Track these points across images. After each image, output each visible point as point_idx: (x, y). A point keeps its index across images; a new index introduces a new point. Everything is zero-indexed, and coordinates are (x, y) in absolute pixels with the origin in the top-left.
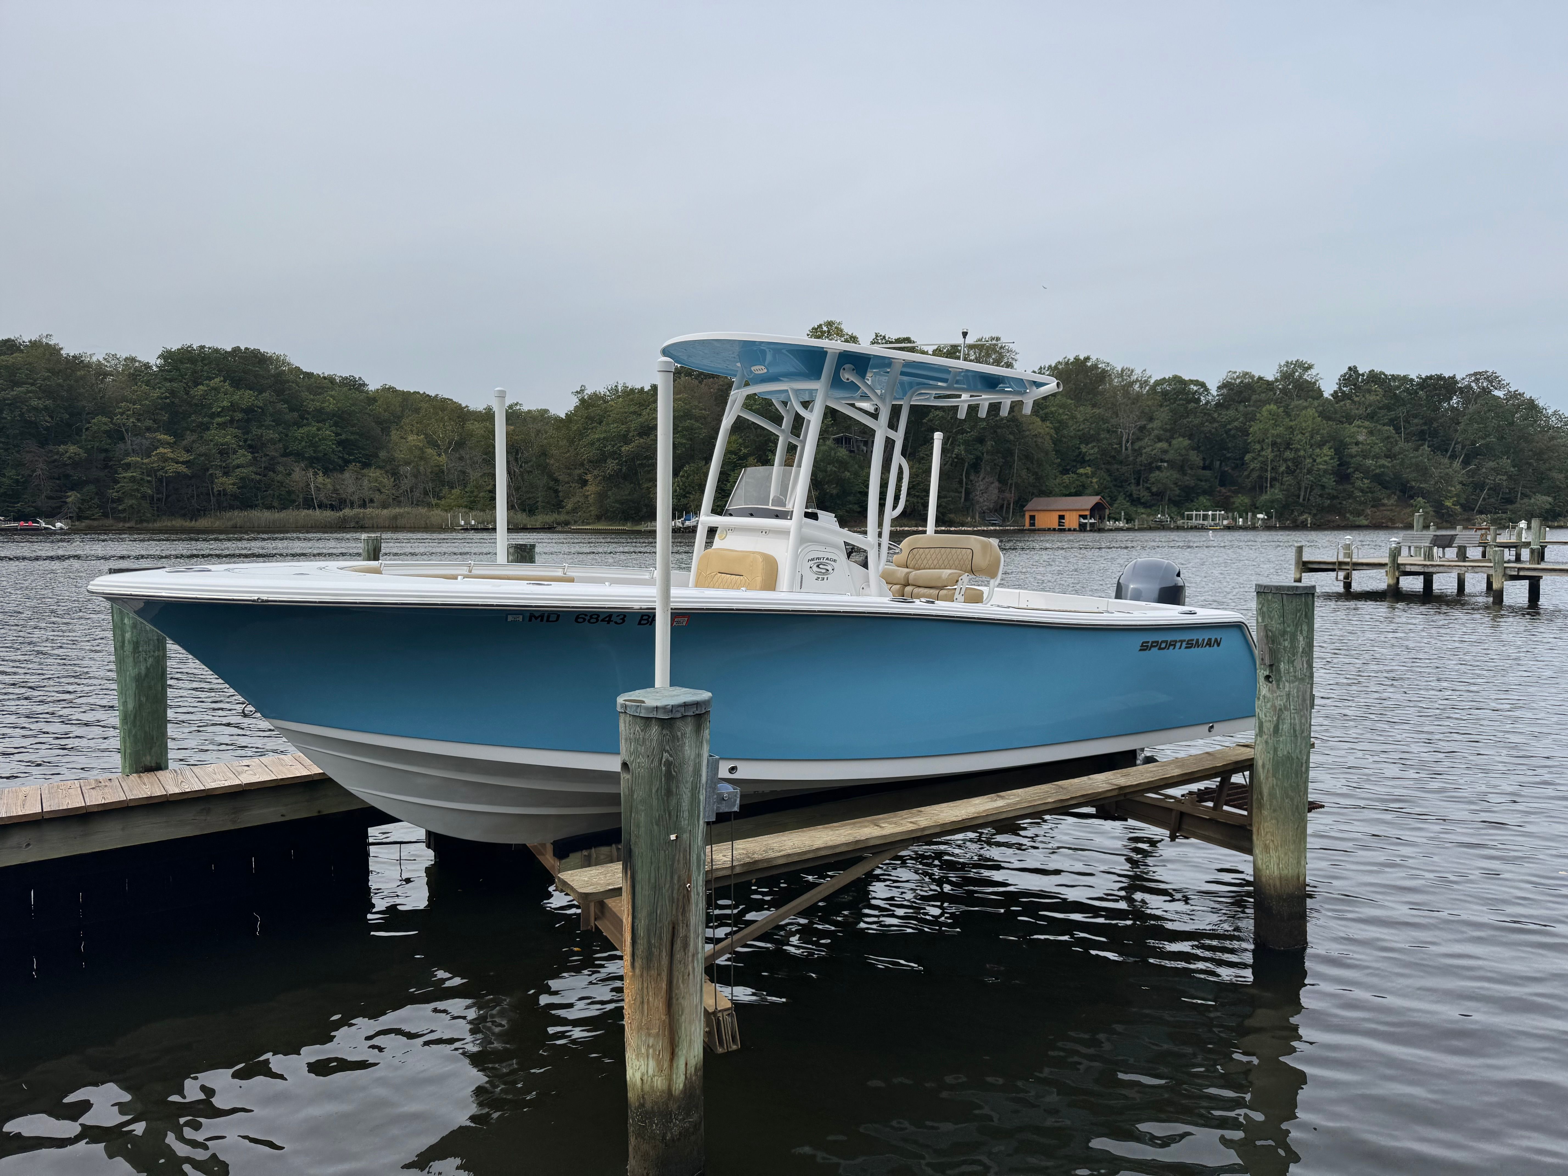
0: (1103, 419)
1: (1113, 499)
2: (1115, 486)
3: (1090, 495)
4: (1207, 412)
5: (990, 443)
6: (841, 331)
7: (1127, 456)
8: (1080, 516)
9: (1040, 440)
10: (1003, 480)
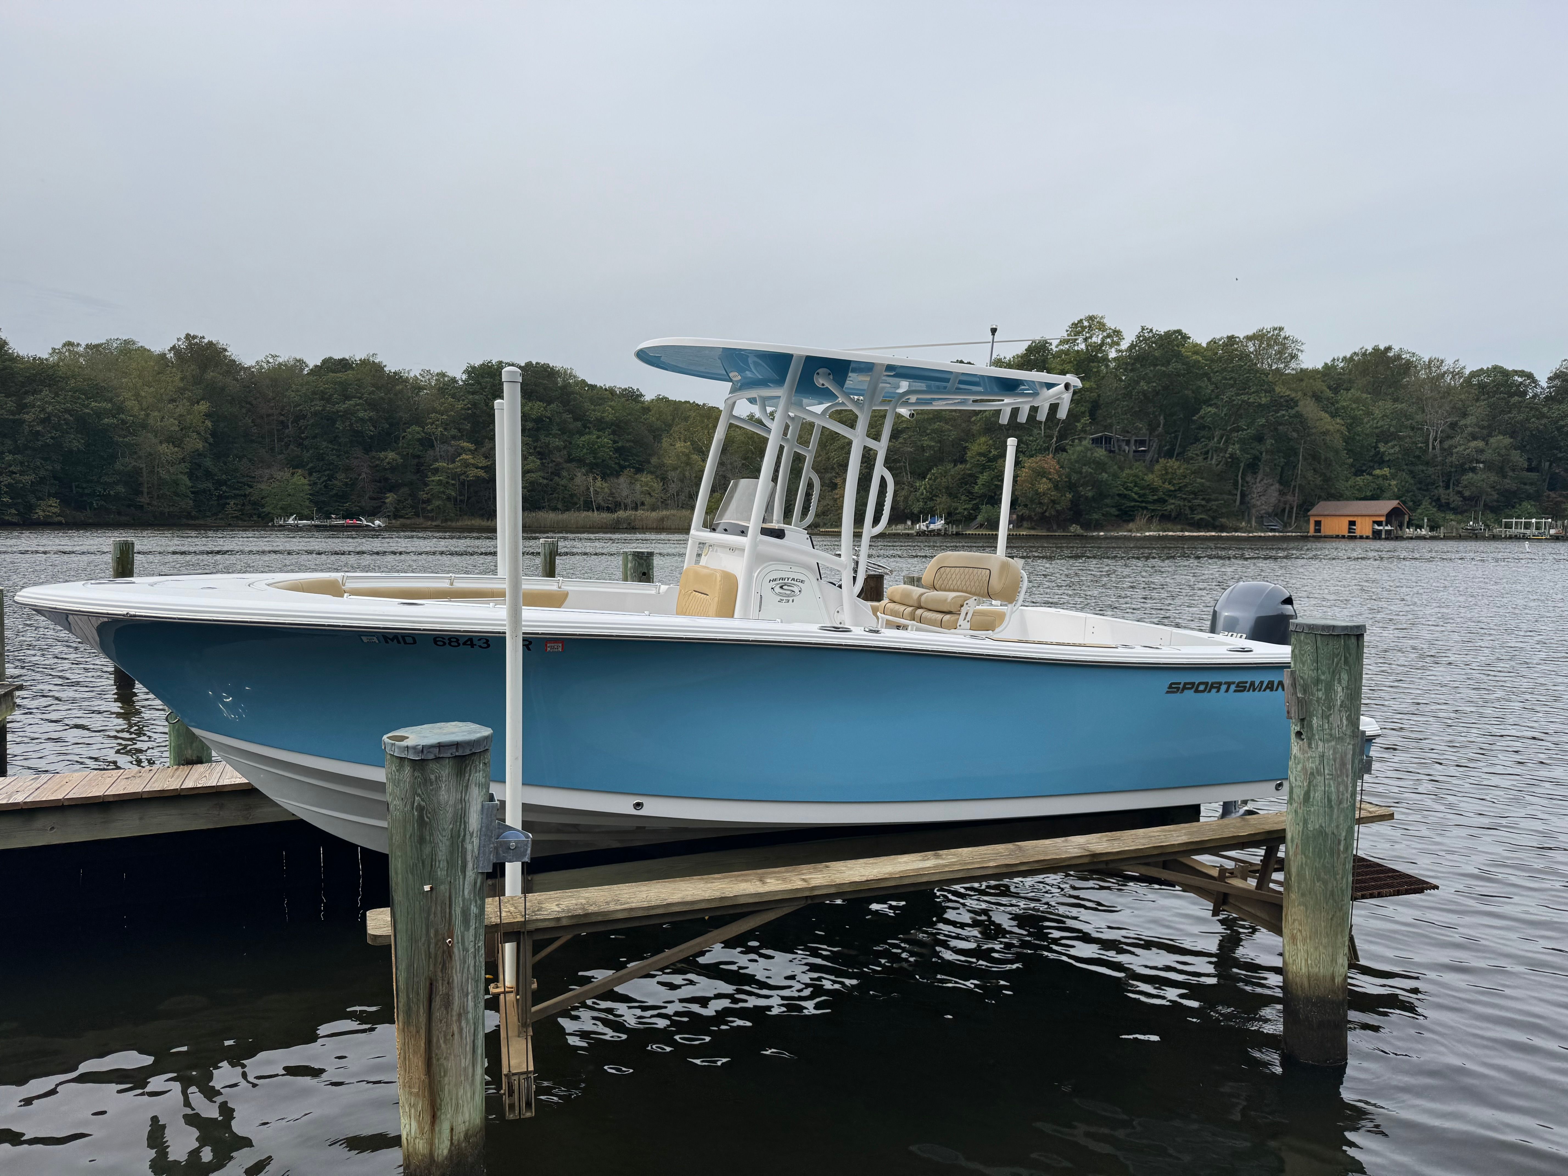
0: (1405, 416)
1: (1417, 504)
2: (1420, 489)
3: (1389, 499)
4: (1532, 406)
5: (1269, 442)
6: (1104, 325)
7: (1435, 456)
8: (1374, 522)
9: (1328, 438)
10: (1284, 482)
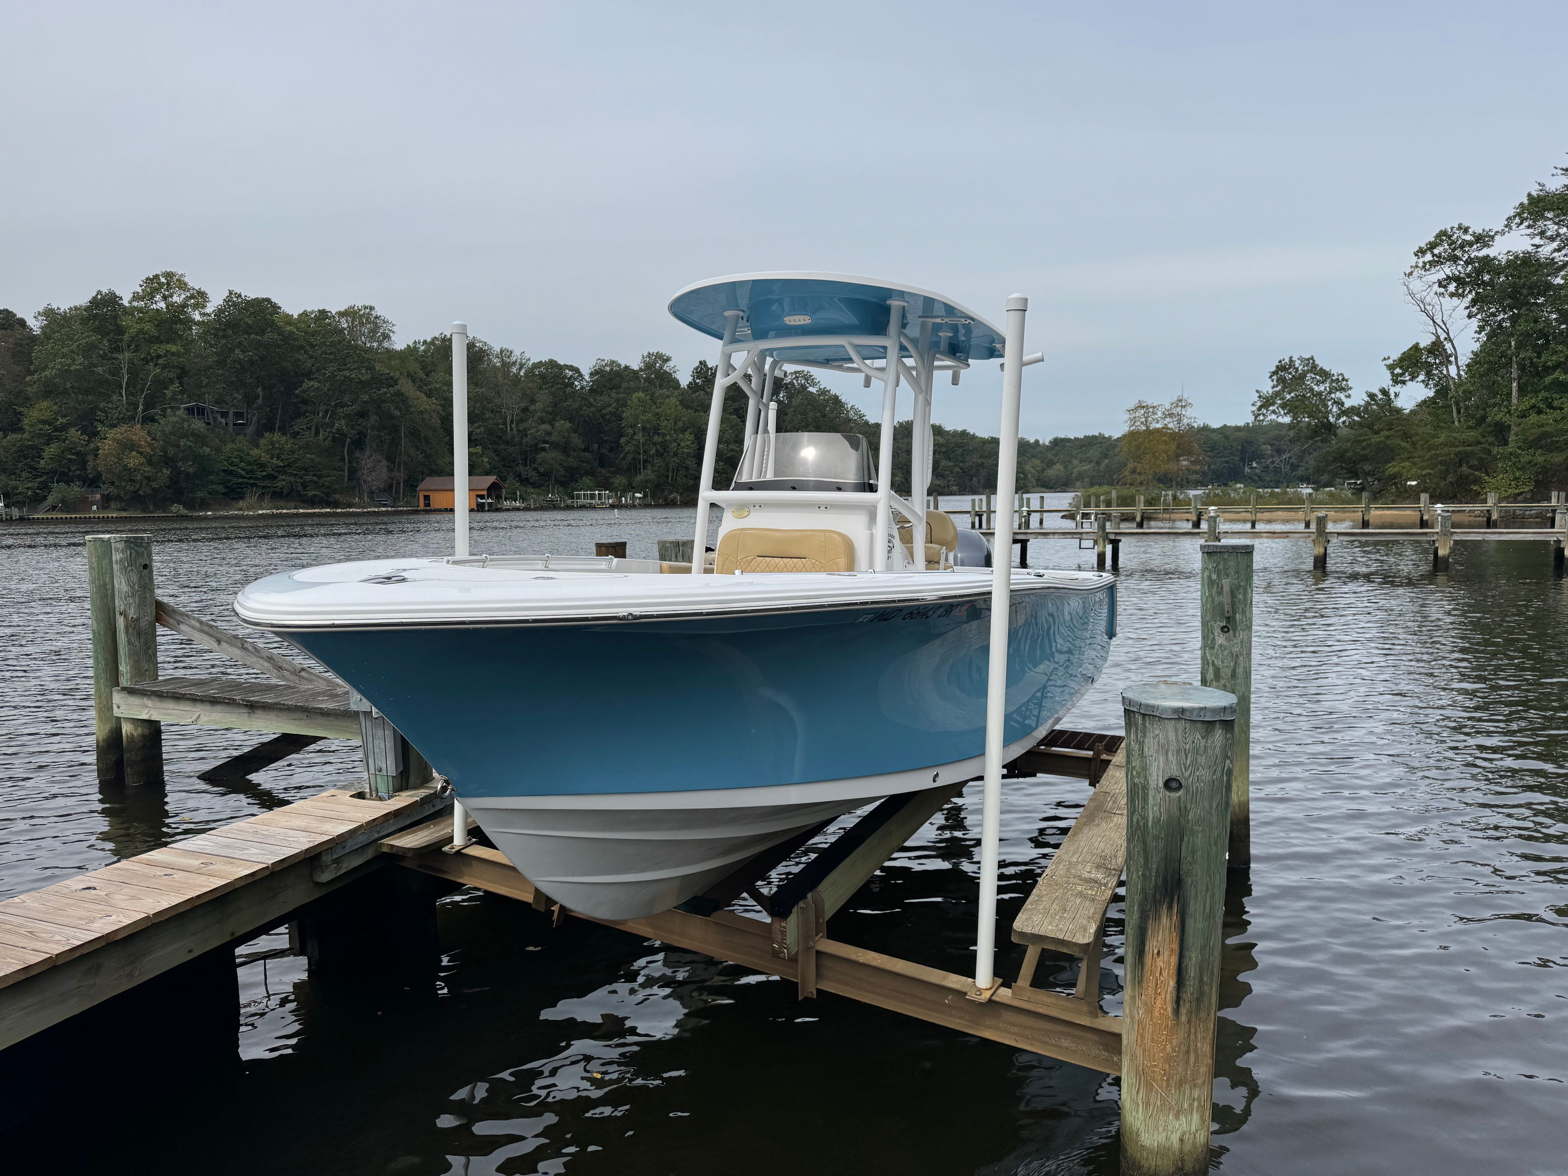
0: (486, 399)
2: (504, 466)
4: (583, 398)
5: (373, 418)
8: (478, 496)
9: (426, 416)
10: (390, 459)
